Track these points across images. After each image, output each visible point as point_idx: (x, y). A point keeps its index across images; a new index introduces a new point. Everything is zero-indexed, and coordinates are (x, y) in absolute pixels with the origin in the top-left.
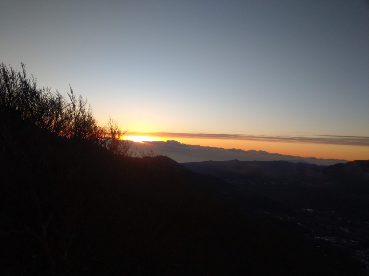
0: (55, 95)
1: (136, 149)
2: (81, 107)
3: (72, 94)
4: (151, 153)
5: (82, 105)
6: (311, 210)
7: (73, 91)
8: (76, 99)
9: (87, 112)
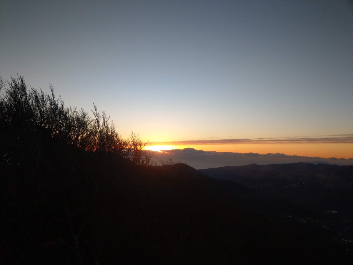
0: (80, 112)
1: (156, 158)
2: (104, 123)
3: (96, 111)
4: (170, 161)
5: (106, 120)
6: (335, 212)
7: (97, 108)
8: (100, 116)
9: (110, 126)
